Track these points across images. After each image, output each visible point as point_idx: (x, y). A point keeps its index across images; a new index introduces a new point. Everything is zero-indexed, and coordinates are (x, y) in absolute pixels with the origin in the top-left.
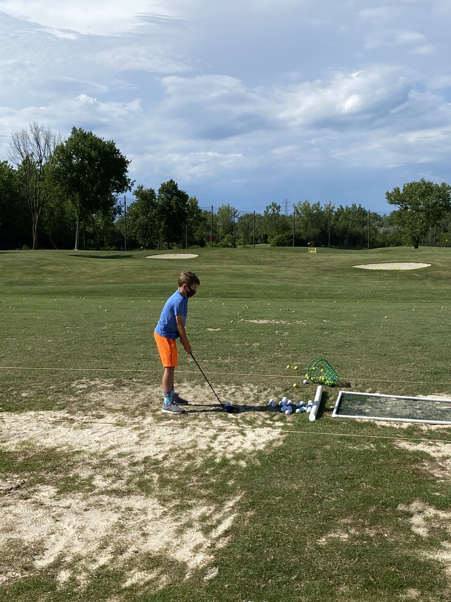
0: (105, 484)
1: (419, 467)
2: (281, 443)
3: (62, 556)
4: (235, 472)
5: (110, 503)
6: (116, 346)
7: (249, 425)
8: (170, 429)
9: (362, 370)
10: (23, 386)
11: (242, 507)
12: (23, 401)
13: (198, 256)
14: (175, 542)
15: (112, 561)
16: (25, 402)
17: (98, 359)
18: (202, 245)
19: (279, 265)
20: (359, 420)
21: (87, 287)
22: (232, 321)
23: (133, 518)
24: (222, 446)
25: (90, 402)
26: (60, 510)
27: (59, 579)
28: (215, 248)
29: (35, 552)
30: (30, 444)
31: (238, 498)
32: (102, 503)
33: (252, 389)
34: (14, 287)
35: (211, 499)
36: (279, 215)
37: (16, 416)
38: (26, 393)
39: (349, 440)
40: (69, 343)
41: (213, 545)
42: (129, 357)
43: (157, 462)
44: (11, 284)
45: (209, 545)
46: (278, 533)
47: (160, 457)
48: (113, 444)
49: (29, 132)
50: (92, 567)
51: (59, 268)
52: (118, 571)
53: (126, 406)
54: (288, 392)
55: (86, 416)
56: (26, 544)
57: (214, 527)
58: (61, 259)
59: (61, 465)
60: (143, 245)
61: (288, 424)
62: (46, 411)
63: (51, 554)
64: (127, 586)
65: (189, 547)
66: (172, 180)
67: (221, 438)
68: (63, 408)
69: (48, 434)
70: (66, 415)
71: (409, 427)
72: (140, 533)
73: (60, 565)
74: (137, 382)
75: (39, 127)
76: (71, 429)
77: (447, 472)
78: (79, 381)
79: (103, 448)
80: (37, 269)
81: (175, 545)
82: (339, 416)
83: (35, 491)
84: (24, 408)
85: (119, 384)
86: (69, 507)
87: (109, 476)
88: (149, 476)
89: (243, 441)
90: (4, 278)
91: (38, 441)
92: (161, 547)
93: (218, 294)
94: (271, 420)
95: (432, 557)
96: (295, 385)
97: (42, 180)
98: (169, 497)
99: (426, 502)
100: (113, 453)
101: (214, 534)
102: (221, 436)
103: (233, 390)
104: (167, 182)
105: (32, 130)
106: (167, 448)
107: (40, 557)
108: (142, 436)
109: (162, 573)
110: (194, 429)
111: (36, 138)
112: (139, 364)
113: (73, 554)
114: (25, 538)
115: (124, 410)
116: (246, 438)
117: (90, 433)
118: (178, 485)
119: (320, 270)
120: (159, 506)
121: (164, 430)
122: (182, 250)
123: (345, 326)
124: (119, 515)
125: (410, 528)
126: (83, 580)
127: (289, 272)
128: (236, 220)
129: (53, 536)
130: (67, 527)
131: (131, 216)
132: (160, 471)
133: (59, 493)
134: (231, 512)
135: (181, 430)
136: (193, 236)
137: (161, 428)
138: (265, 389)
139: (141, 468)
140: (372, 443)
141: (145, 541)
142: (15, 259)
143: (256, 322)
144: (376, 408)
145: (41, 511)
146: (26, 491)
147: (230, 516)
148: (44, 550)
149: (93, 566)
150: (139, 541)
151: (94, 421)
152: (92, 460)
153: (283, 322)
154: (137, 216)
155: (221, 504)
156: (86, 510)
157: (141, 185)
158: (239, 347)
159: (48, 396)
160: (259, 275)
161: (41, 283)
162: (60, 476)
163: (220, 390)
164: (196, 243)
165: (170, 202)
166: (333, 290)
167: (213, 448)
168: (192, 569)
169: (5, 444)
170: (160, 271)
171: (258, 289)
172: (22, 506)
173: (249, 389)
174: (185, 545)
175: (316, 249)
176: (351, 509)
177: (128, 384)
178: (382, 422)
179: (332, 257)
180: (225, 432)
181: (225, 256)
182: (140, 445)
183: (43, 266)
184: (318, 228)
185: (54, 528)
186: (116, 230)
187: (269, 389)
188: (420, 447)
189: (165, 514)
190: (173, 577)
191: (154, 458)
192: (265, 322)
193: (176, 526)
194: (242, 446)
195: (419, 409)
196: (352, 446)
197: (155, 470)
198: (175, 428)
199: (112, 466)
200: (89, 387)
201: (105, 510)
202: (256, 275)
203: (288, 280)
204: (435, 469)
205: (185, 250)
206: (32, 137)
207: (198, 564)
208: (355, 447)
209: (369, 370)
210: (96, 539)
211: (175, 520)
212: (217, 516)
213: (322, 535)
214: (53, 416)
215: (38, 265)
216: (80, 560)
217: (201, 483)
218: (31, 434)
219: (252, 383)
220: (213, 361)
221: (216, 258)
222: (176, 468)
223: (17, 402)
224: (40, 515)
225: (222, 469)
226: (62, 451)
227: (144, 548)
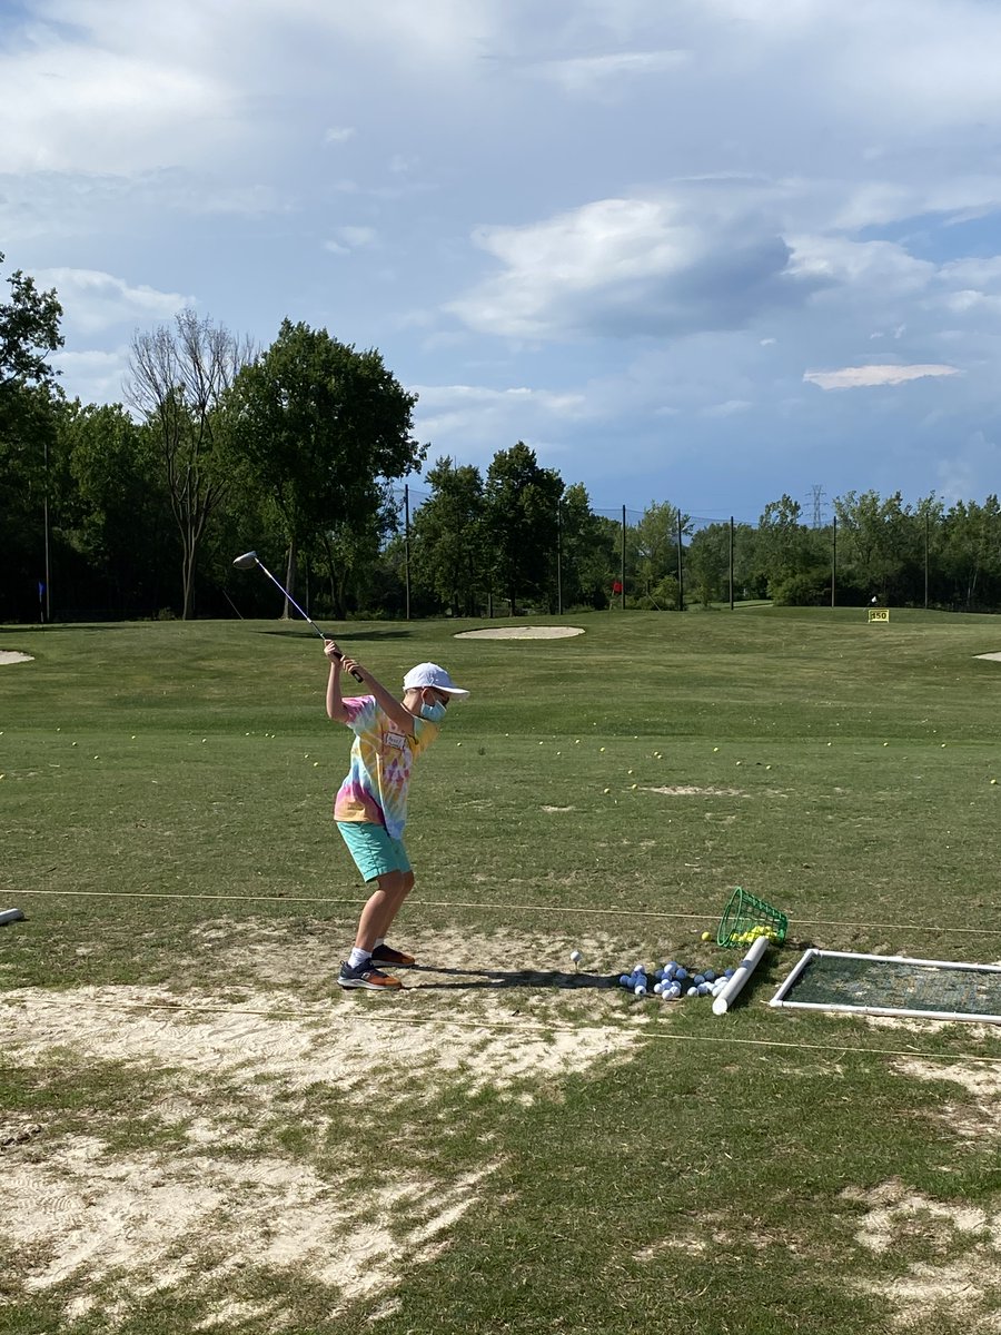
0: (212, 1135)
1: (931, 1115)
2: (630, 1060)
3: (87, 1268)
4: (502, 1117)
5: (212, 1173)
6: (315, 847)
7: (570, 1021)
8: (387, 1026)
9: (882, 904)
10: (82, 933)
11: (495, 1185)
12: (79, 964)
13: (582, 631)
14: (328, 1249)
15: (184, 1282)
16: (81, 967)
17: (268, 875)
18: (599, 603)
19: (784, 654)
20: (831, 1015)
21: (298, 710)
22: (606, 790)
23: (252, 1203)
24: (492, 1064)
25: (224, 967)
26: (101, 1183)
27: (69, 1311)
28: (630, 611)
29: (32, 1263)
30: (69, 1053)
31: (492, 1168)
32: (196, 1173)
33: (603, 942)
34: (126, 712)
35: (432, 1167)
36: (795, 526)
37: (54, 995)
38: (87, 947)
39: (789, 1055)
40: (210, 839)
41: (407, 1257)
42: (338, 870)
43: (338, 1093)
44: (122, 702)
45: (400, 1257)
46: (555, 1237)
47: (345, 1085)
48: (251, 1055)
49: (174, 333)
50: (141, 1292)
51: (240, 663)
52: (192, 1300)
53: (302, 978)
54: (687, 950)
55: (209, 996)
56: (17, 1247)
57: (422, 1222)
58: (246, 643)
59: (125, 1096)
60: (451, 607)
61: (660, 1020)
62: (122, 986)
63: (63, 1266)
64: (203, 1327)
65: (355, 1259)
66: (521, 443)
67: (497, 1047)
68: (162, 981)
69: (114, 1034)
70: (165, 995)
71: (945, 1029)
72: (260, 1230)
73: (76, 1286)
74: (341, 926)
75: (200, 320)
76: (169, 1025)
77: (993, 1125)
78: (211, 921)
79: (226, 1063)
80: (188, 668)
81: (327, 1254)
82: (786, 1004)
83: (60, 1146)
84: (74, 980)
85: (301, 930)
86: (122, 1179)
87: (224, 1120)
88: (311, 1122)
89: (544, 1054)
90: (107, 688)
91: (89, 1048)
92: (296, 1258)
93: (612, 725)
94: (625, 1012)
95: (875, 1290)
96: (705, 935)
97: (204, 450)
98: (342, 1163)
99: (909, 1184)
100: (248, 1073)
101: (415, 1237)
102: (499, 1043)
103: (559, 945)
104: (511, 450)
105: (181, 330)
106: (368, 1066)
107: (39, 1270)
108: (320, 1040)
109: (283, 1305)
110: (441, 1028)
111: (192, 349)
112: (357, 886)
113: (108, 1267)
114: (17, 1235)
115: (295, 985)
116: (553, 1047)
117: (206, 1034)
118: (371, 1140)
119: (891, 665)
120: (315, 1180)
121: (375, 1028)
122: (549, 617)
123: (883, 802)
124: (223, 1196)
125: (852, 1235)
126: (118, 1314)
127: (808, 672)
128: (687, 541)
129: (75, 1233)
130: (109, 1218)
131: (422, 532)
132: (336, 1112)
133: (108, 1151)
134: (466, 1195)
135: (411, 1029)
136: (576, 582)
137: (368, 1024)
138: (634, 945)
139: (297, 1106)
140: (839, 1062)
141: (265, 1246)
142: (135, 643)
143: (666, 791)
144: (883, 988)
145: (63, 1185)
146: (40, 1147)
147: (461, 1202)
148: (49, 1258)
149: (145, 1289)
150: (253, 1246)
151: (222, 1008)
152: (197, 1087)
153: (734, 793)
154: (437, 534)
155: (452, 1178)
156: (157, 1185)
157: (445, 458)
158: (604, 848)
159: (133, 955)
160: (730, 680)
161: (194, 701)
162: (120, 1119)
163: (528, 944)
164: (582, 600)
165: (517, 499)
166: (908, 715)
167: (470, 1068)
168: (348, 1301)
169: (15, 1053)
170: (484, 670)
171: (716, 714)
172: (24, 1174)
173: (597, 944)
174: (348, 1255)
175: (887, 614)
176: (733, 1194)
177: (319, 929)
178: (885, 1017)
179: (927, 633)
180: (511, 1035)
181: (649, 631)
182: (311, 1058)
183: (203, 659)
184: (895, 559)
185: (81, 1218)
186: (385, 568)
187: (643, 945)
188: (952, 1073)
189: (323, 1195)
190: (304, 1313)
191: (332, 1085)
192: (689, 791)
193: (340, 1219)
194: (537, 1065)
195: (985, 992)
196: (790, 1067)
197: (327, 1110)
198: (399, 1025)
199: (237, 1100)
200: (231, 936)
201: (197, 1186)
202: (722, 679)
203: (801, 690)
204: (966, 1118)
205: (557, 617)
206: (181, 344)
207: (365, 1291)
208: (797, 1071)
209: (901, 904)
210: (163, 1240)
211: (340, 1209)
212: (435, 1203)
213: (648, 1242)
214: (134, 997)
215: (189, 658)
216: (119, 1278)
217: (420, 1138)
218: (79, 1033)
219: (607, 930)
220: (533, 881)
221: (628, 638)
222: (374, 1108)
223: (63, 967)
224: (57, 1193)
225: (475, 1109)
226: (136, 1069)
227: (259, 1260)
